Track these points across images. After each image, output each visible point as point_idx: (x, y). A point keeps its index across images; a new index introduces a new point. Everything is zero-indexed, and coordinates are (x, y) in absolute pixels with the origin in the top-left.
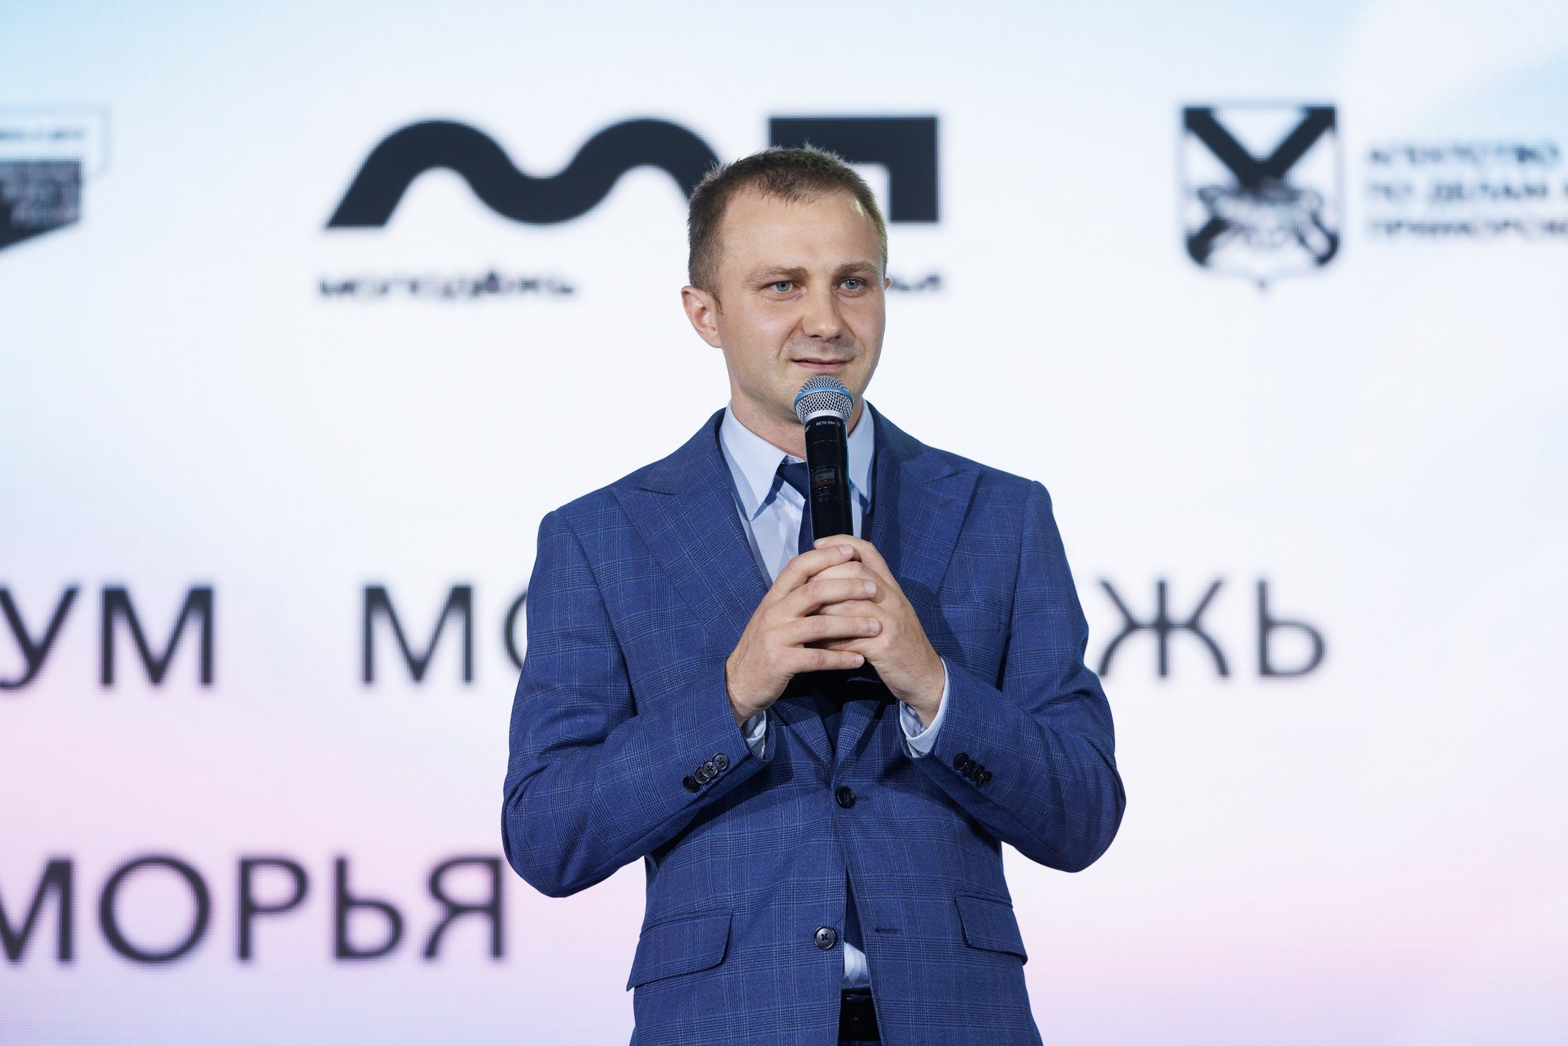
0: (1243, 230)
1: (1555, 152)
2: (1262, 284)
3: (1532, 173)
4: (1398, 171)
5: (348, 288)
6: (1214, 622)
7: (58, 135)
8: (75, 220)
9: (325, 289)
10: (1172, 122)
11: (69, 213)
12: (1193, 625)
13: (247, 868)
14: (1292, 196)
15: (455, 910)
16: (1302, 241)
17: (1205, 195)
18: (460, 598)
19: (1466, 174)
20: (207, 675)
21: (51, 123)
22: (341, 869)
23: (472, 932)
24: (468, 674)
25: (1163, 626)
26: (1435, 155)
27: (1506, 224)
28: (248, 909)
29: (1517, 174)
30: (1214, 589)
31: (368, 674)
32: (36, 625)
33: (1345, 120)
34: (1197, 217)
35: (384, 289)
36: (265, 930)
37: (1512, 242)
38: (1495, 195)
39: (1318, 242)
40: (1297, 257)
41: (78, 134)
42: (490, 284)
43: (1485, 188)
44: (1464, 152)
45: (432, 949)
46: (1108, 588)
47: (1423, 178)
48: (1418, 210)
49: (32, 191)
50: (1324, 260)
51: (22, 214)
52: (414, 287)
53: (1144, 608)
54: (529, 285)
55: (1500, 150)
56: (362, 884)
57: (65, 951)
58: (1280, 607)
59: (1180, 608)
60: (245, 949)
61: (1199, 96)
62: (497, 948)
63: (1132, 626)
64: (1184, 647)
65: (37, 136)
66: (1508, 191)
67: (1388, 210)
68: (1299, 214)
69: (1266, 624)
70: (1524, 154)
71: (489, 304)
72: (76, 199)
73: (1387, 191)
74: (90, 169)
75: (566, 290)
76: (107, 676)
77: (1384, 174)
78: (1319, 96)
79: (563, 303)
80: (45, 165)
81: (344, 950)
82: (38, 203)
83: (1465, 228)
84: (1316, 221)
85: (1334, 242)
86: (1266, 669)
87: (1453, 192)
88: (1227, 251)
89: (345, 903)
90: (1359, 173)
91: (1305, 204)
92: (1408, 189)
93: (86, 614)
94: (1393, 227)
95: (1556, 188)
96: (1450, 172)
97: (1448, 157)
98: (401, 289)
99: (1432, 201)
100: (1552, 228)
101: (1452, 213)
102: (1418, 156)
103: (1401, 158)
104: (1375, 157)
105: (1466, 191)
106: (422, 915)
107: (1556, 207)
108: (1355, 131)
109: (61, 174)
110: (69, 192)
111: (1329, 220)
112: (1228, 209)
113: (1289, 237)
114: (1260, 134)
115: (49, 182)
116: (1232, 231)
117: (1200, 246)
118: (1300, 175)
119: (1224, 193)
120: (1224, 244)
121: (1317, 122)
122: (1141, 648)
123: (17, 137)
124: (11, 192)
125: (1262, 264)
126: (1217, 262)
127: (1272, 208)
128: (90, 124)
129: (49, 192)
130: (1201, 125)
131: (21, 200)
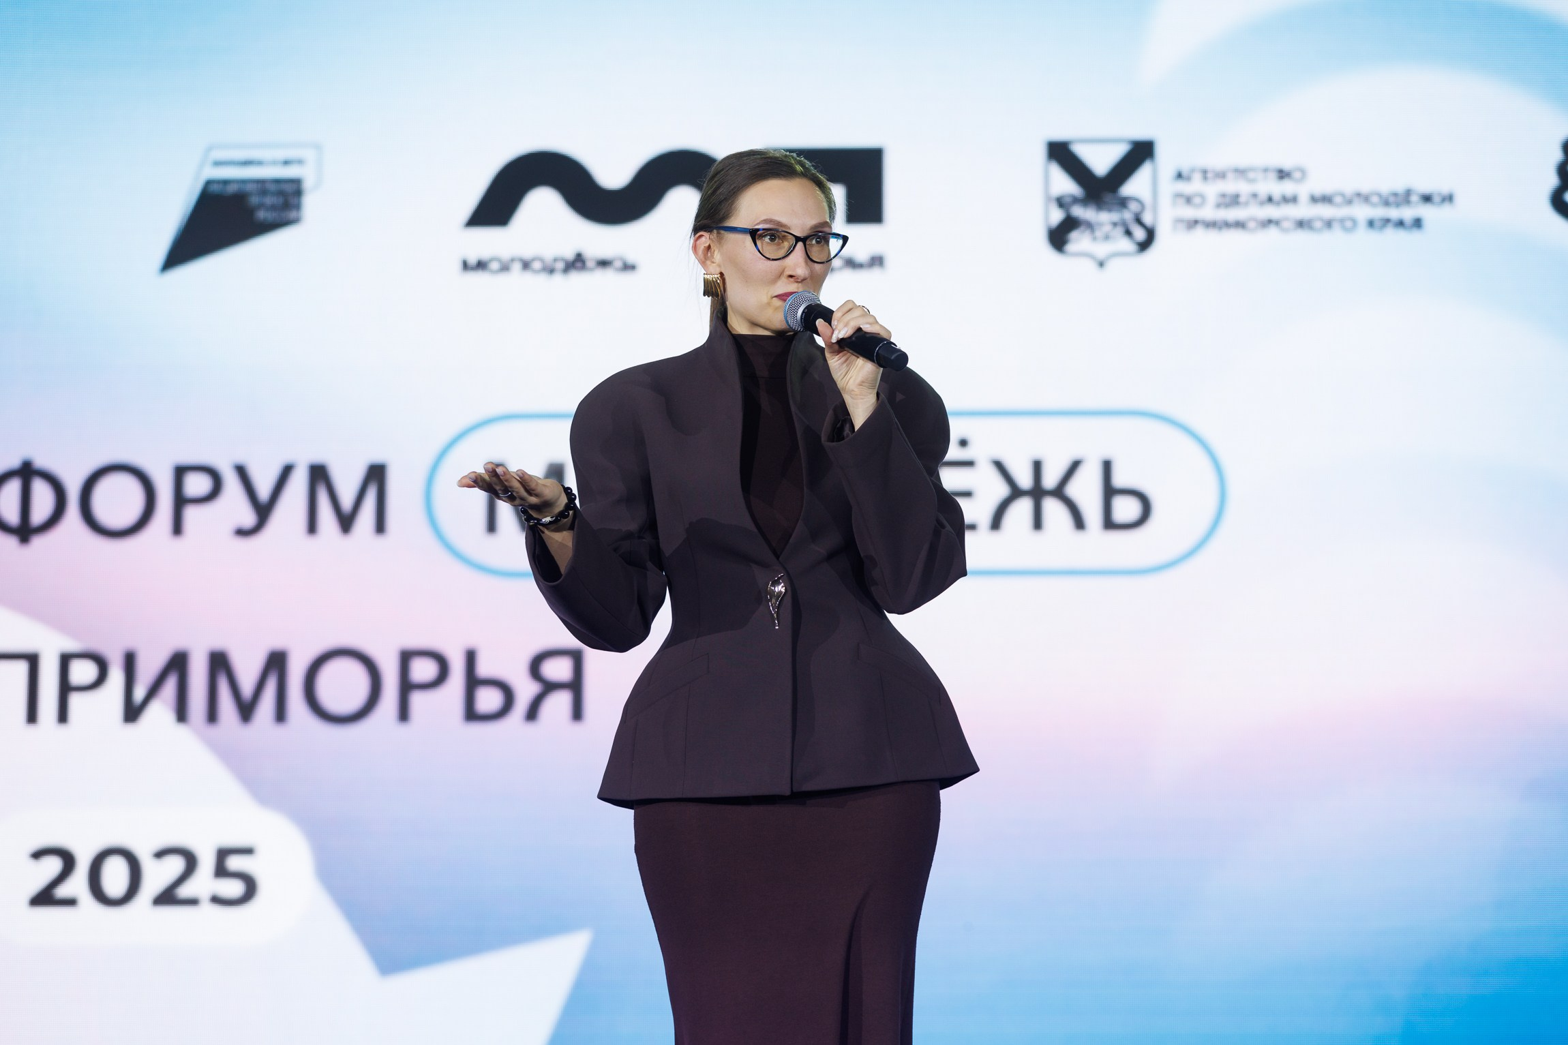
0: (1090, 226)
1: (1303, 172)
2: (1101, 264)
3: (1287, 187)
4: (1195, 186)
5: (481, 265)
6: (1072, 490)
7: (286, 163)
8: (297, 220)
9: (466, 266)
10: (1039, 152)
11: (292, 214)
12: (1059, 493)
13: (406, 657)
14: (1123, 203)
15: (549, 687)
16: (1128, 233)
17: (1061, 202)
19: (1242, 187)
20: (380, 527)
21: (282, 154)
22: (471, 658)
23: (560, 702)
25: (1038, 493)
26: (1221, 175)
27: (1270, 221)
28: (407, 687)
29: (1277, 188)
30: (1075, 466)
31: (491, 526)
32: (264, 492)
33: (1160, 151)
34: (1057, 216)
35: (505, 268)
36: (418, 700)
37: (1273, 231)
38: (1262, 203)
39: (1140, 234)
40: (1126, 245)
41: (300, 162)
42: (577, 263)
43: (1255, 196)
44: (1241, 172)
45: (532, 713)
46: (999, 466)
47: (1212, 190)
48: (1208, 213)
49: (269, 200)
50: (1144, 246)
52: (526, 265)
53: (1025, 480)
54: (604, 263)
55: (1266, 170)
56: (484, 669)
57: (281, 714)
58: (1119, 480)
59: (1050, 480)
60: (404, 714)
61: (1059, 134)
62: (577, 713)
63: (1016, 492)
64: (1051, 506)
65: (274, 163)
66: (1270, 199)
67: (1189, 213)
68: (1128, 216)
69: (1110, 492)
70: (1282, 174)
71: (576, 278)
72: (298, 207)
73: (1189, 200)
74: (308, 185)
75: (628, 267)
76: (312, 527)
77: (1186, 188)
78: (1141, 134)
79: (627, 277)
80: (277, 181)
81: (471, 714)
82: (273, 208)
83: (1240, 225)
84: (1139, 221)
85: (1151, 235)
86: (1109, 524)
87: (1233, 200)
88: (1078, 241)
89: (473, 682)
90: (1168, 187)
91: (1133, 206)
92: (1202, 197)
93: (298, 484)
94: (1193, 224)
95: (1304, 197)
96: (1231, 186)
97: (1230, 176)
98: (517, 267)
99: (1218, 206)
100: (1301, 224)
101: (1232, 214)
102: (1209, 175)
103: (1197, 177)
104: (1179, 176)
105: (1242, 199)
106: (526, 690)
107: (1304, 210)
108: (1166, 159)
109: (289, 188)
110: (293, 201)
111: (1147, 219)
112: (1078, 212)
113: (1119, 231)
114: (1101, 161)
115: (281, 193)
116: (1082, 228)
117: (1058, 237)
118: (1128, 189)
119: (1076, 200)
120: (1074, 235)
121: (1141, 152)
122: (1022, 509)
123: (259, 163)
124: (254, 200)
125: (1101, 249)
126: (1071, 247)
127: (1110, 210)
128: (309, 155)
129: (280, 200)
130: (1060, 153)
131: (261, 206)
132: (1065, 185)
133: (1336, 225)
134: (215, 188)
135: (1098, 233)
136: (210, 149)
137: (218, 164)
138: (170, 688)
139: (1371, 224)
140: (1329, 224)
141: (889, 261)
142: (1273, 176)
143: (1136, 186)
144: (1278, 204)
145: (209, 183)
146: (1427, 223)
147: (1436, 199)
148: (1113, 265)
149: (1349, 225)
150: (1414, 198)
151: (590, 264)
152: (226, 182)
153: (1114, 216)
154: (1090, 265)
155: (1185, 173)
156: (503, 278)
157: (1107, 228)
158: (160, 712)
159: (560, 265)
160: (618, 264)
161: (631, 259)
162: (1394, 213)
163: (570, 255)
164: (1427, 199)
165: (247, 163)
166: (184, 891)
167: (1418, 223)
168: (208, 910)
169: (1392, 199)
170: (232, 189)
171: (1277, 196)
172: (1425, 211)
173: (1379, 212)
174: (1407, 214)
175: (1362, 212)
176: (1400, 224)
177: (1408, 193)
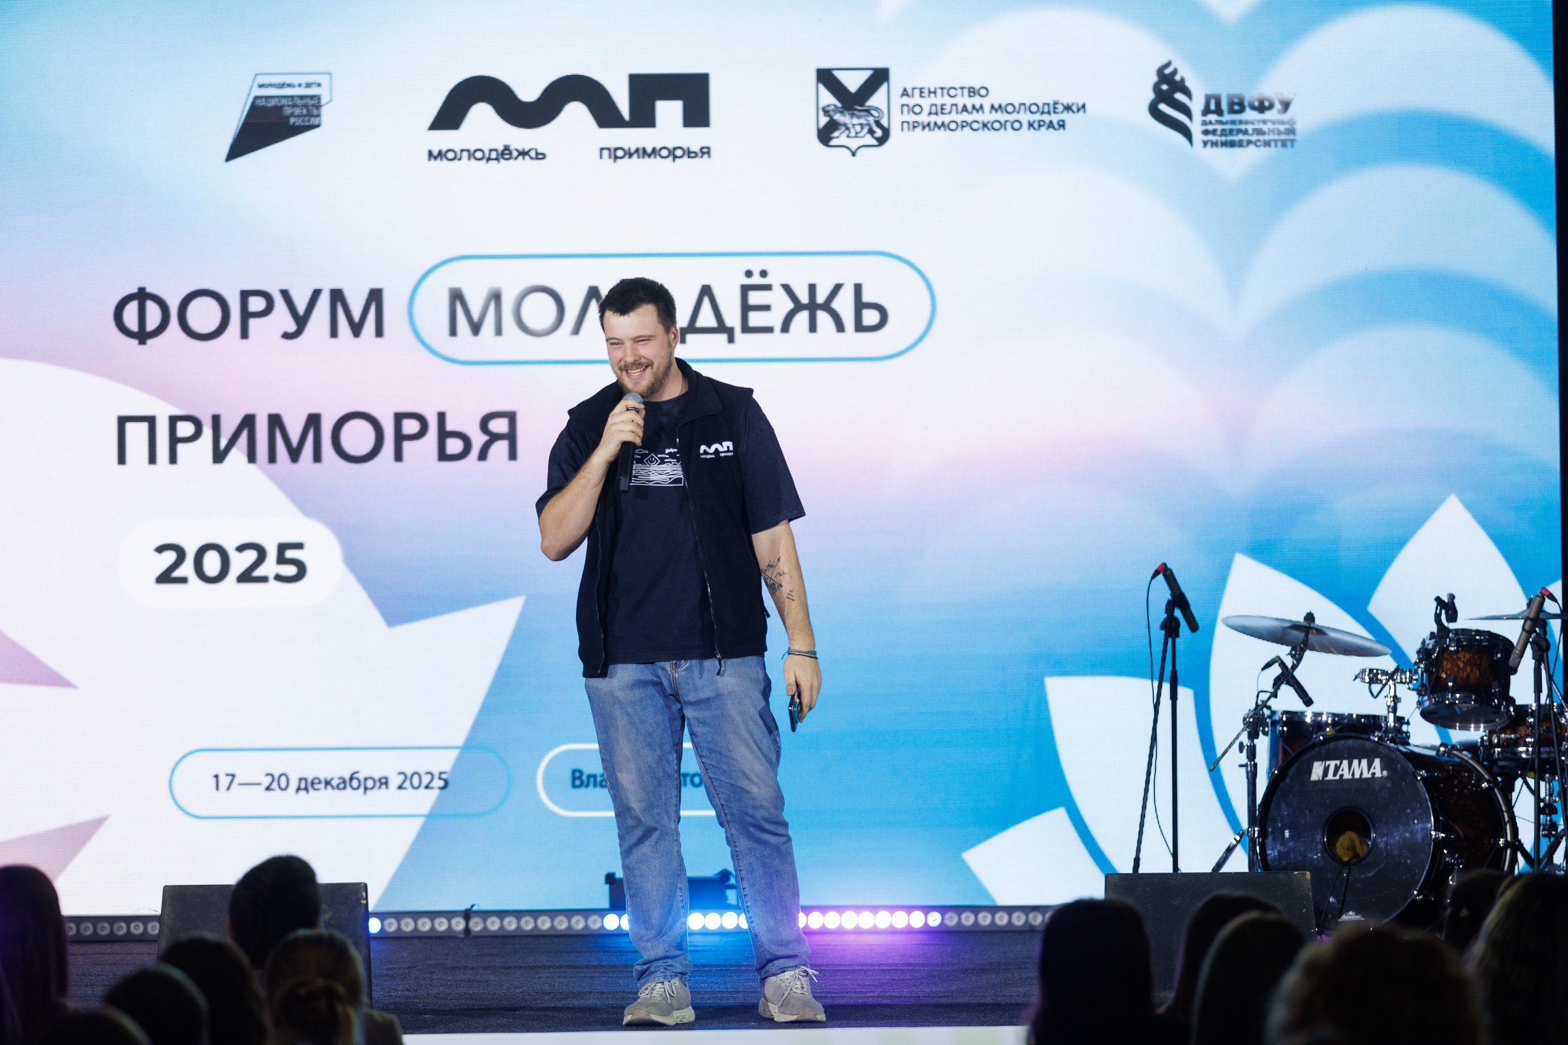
0: (848, 129)
1: (987, 90)
2: (854, 154)
3: (977, 101)
4: (916, 99)
5: (441, 155)
6: (836, 305)
7: (308, 85)
8: (318, 126)
10: (813, 76)
11: (314, 121)
12: (827, 306)
13: (398, 418)
14: (868, 111)
15: (494, 437)
16: (871, 132)
18: (496, 297)
19: (948, 101)
20: (379, 332)
21: (305, 79)
22: (441, 418)
23: (501, 447)
24: (499, 331)
25: (813, 307)
26: (933, 92)
27: (965, 124)
28: (400, 437)
29: (969, 102)
30: (837, 288)
31: (453, 332)
32: (302, 308)
34: (824, 120)
35: (457, 156)
36: (407, 446)
37: (967, 130)
38: (959, 111)
39: (879, 133)
40: (869, 140)
41: (319, 85)
42: (505, 153)
43: (955, 106)
44: (946, 90)
45: (483, 455)
47: (926, 103)
48: (924, 118)
49: (297, 111)
50: (882, 141)
51: (292, 120)
52: (471, 155)
53: (804, 298)
54: (523, 153)
55: (962, 88)
56: (451, 425)
57: (317, 456)
58: (866, 298)
59: (821, 298)
60: (398, 456)
61: (825, 64)
62: (513, 454)
63: (798, 306)
65: (300, 85)
66: (965, 109)
67: (912, 118)
68: (871, 119)
69: (860, 305)
70: (973, 92)
72: (318, 116)
73: (911, 110)
74: (323, 101)
75: (540, 156)
76: (334, 333)
77: (910, 102)
78: (880, 64)
79: (540, 162)
80: (302, 97)
81: (443, 456)
82: (299, 116)
83: (945, 126)
84: (878, 124)
85: (886, 133)
86: (860, 327)
87: (941, 109)
88: (840, 138)
89: (443, 434)
90: (897, 101)
91: (875, 114)
92: (920, 107)
93: (324, 302)
94: (915, 125)
95: (987, 108)
96: (939, 100)
97: (939, 92)
98: (465, 154)
99: (930, 113)
100: (985, 125)
101: (940, 119)
102: (926, 91)
103: (917, 92)
104: (905, 93)
105: (948, 108)
106: (478, 439)
107: (987, 116)
108: (897, 81)
109: (311, 102)
110: (315, 112)
111: (884, 122)
112: (837, 117)
113: (866, 130)
114: (853, 82)
115: (305, 106)
116: (843, 128)
117: (825, 136)
118: (871, 102)
119: (836, 110)
120: (836, 134)
121: (879, 77)
122: (803, 318)
123: (289, 85)
124: (288, 111)
125: (854, 143)
126: (833, 143)
127: (859, 117)
128: (323, 79)
129: (305, 111)
130: (826, 77)
131: (292, 115)
132: (828, 99)
133: (1009, 125)
134: (261, 103)
135: (853, 134)
136: (257, 75)
137: (261, 86)
138: (244, 438)
139: (1031, 125)
140: (1003, 125)
141: (713, 152)
142: (966, 91)
143: (877, 100)
144: (972, 113)
145: (256, 98)
146: (1067, 125)
147: (1074, 108)
148: (859, 153)
149: (1016, 126)
150: (1060, 108)
151: (515, 154)
152: (267, 98)
153: (863, 121)
154: (849, 153)
155: (910, 91)
156: (456, 162)
157: (858, 128)
158: (237, 455)
159: (494, 155)
160: (533, 154)
161: (540, 151)
162: (1046, 118)
163: (501, 148)
164: (1068, 108)
165: (282, 86)
166: (258, 573)
167: (1062, 125)
168: (273, 583)
169: (1046, 109)
170: (272, 103)
171: (969, 108)
172: (1066, 116)
173: (1038, 117)
174: (1055, 118)
175: (1025, 117)
176: (1051, 125)
177: (1056, 103)
